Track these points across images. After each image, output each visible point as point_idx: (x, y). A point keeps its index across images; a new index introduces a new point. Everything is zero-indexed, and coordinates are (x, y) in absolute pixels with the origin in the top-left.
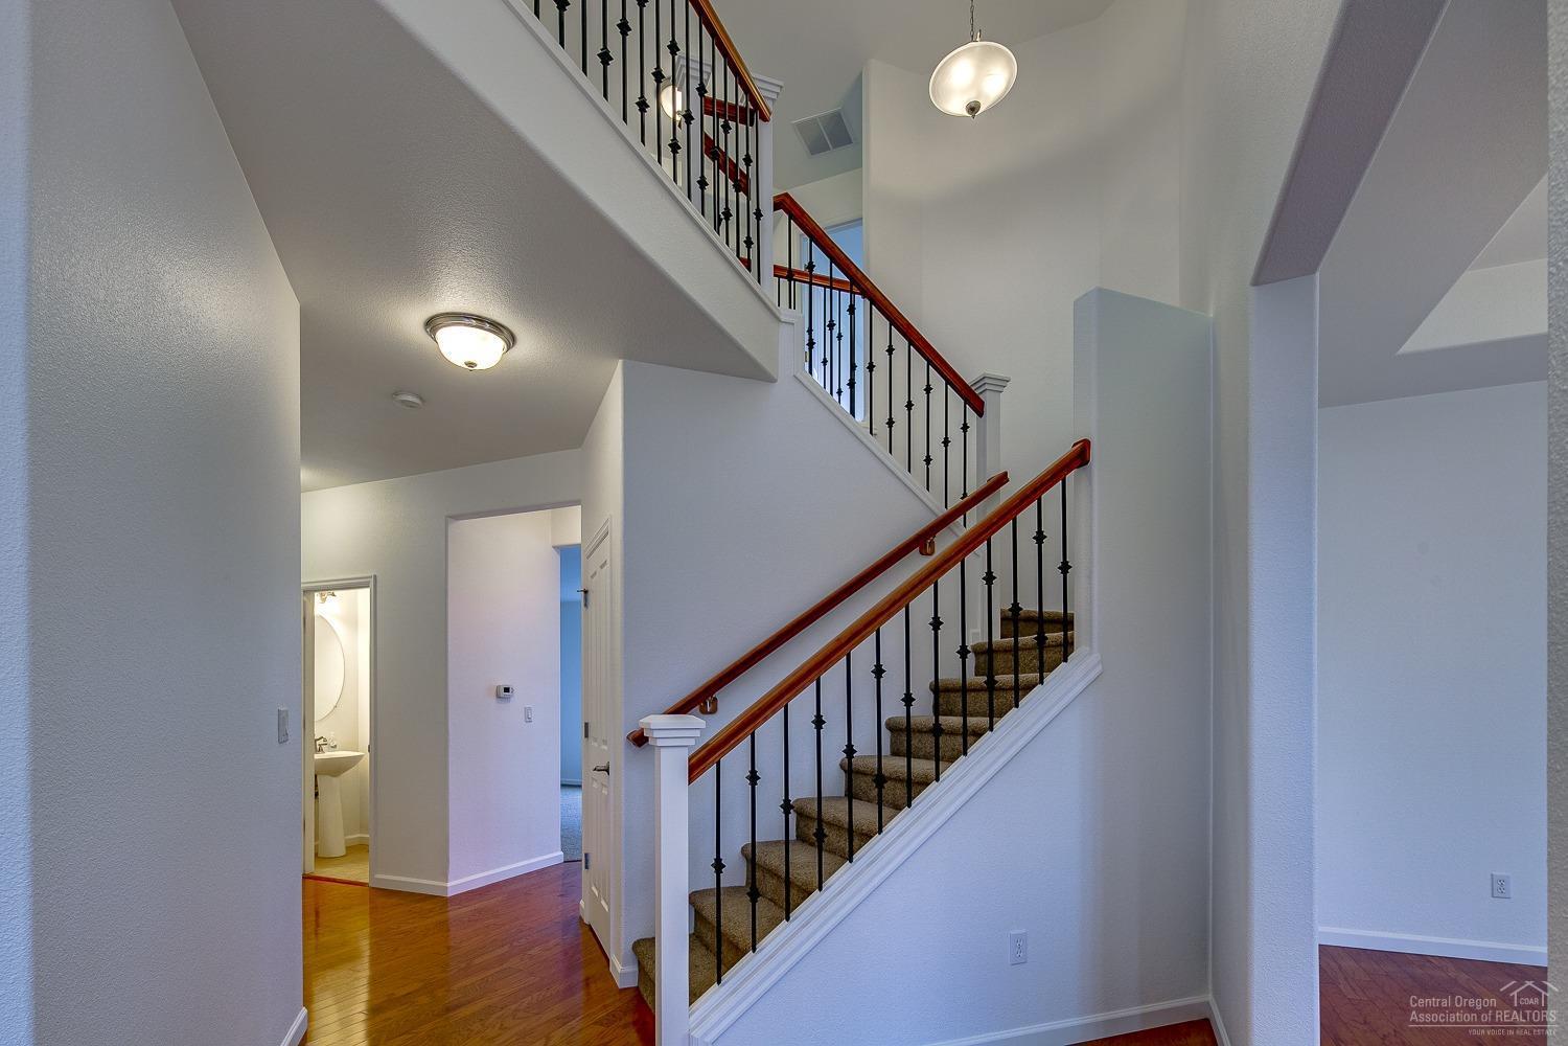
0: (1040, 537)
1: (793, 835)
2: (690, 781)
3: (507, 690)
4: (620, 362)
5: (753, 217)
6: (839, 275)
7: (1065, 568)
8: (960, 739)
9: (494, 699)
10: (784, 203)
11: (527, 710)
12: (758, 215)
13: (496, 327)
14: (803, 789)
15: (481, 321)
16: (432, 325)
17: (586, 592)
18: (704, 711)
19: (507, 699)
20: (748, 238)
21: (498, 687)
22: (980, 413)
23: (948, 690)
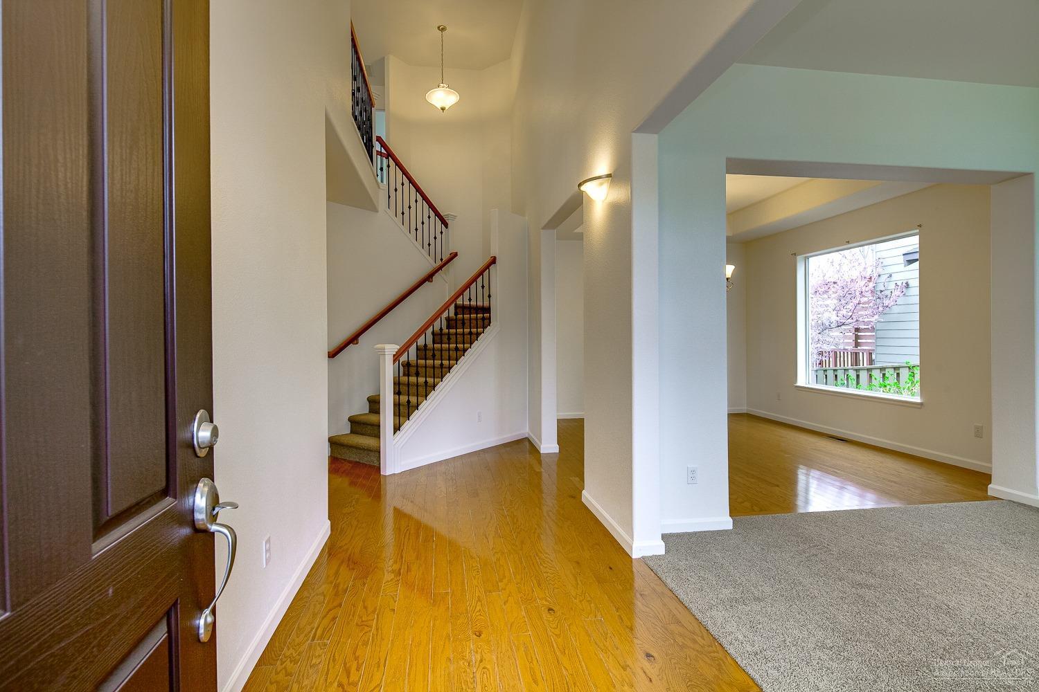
0: (483, 287)
6: (383, 151)
7: (489, 296)
22: (446, 227)
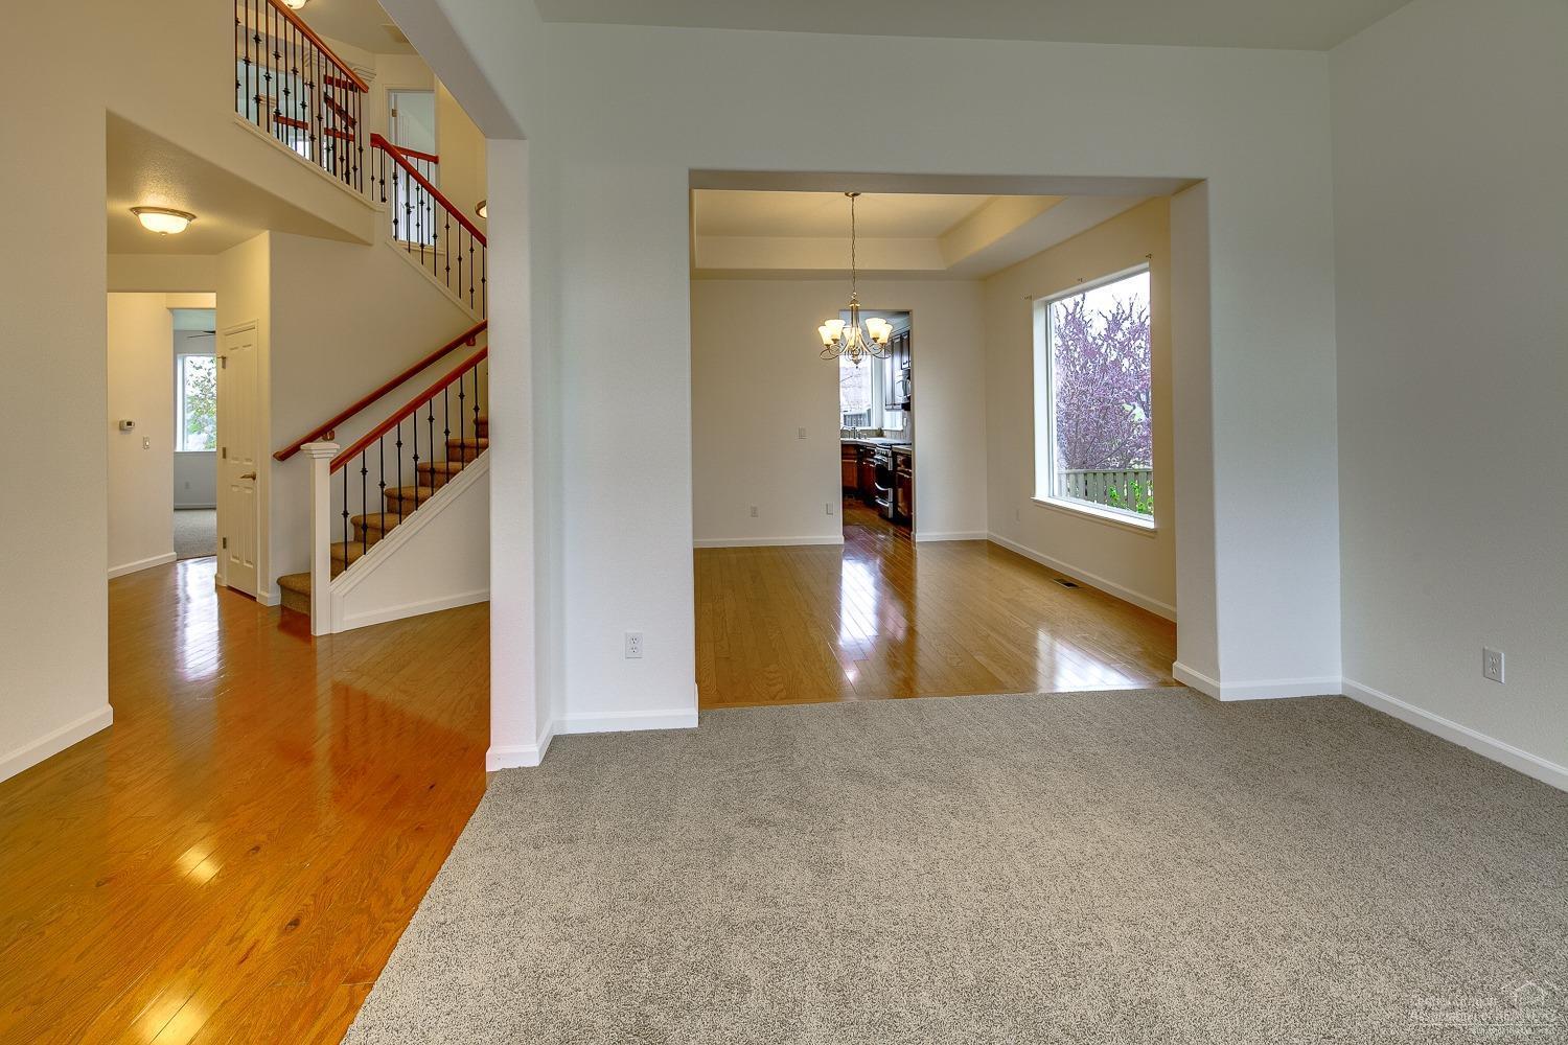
1: (385, 510)
2: (331, 473)
3: (129, 424)
4: (267, 232)
5: (357, 151)
8: (475, 451)
9: (118, 432)
10: (377, 140)
11: (145, 440)
12: (361, 150)
13: (183, 214)
14: (391, 484)
15: (173, 212)
16: (137, 210)
17: (224, 358)
18: (326, 439)
19: (129, 430)
20: (355, 166)
21: (121, 423)
23: (454, 447)
